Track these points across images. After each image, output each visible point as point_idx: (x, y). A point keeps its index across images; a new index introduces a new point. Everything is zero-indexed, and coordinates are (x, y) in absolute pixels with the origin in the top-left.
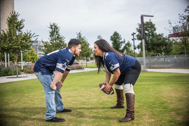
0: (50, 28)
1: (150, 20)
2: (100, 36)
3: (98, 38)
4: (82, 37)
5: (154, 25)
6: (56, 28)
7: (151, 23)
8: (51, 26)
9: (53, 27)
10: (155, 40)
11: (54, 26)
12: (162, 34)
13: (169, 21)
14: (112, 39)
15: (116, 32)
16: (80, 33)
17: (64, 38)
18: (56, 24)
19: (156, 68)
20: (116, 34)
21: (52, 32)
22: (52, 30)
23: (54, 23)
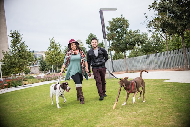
1: (122, 15)
4: (56, 43)
7: (123, 18)
8: (12, 34)
9: (15, 35)
12: (138, 30)
13: (145, 14)
14: (88, 42)
15: (91, 34)
16: (53, 39)
17: (27, 47)
18: (17, 31)
19: (134, 72)
20: (91, 36)
21: (13, 41)
22: (13, 39)
23: (15, 31)
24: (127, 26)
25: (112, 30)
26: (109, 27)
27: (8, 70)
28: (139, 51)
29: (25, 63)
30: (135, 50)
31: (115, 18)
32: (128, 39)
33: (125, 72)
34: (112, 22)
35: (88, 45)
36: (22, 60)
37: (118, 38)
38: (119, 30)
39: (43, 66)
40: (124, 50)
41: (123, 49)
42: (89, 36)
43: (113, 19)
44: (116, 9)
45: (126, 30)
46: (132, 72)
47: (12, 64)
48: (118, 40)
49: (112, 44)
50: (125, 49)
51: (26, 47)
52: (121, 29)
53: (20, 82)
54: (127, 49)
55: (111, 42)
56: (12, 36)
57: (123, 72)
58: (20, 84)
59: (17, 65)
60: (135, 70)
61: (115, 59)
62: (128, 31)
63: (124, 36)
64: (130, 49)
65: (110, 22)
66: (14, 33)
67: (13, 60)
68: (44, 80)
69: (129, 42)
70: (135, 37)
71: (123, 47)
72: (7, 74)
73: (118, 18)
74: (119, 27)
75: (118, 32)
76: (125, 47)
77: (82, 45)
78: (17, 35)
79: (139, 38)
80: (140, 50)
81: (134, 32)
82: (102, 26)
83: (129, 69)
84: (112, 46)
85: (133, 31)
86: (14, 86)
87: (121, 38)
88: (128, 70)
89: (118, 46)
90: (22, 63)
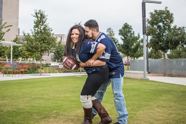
0: (35, 17)
1: (166, 8)
2: (110, 28)
3: (107, 32)
5: (172, 14)
6: (42, 16)
7: (168, 12)
8: (36, 14)
10: (170, 36)
11: (40, 14)
12: (183, 28)
14: (121, 33)
15: (126, 24)
17: (52, 30)
18: (42, 11)
19: (172, 76)
20: (126, 26)
21: (37, 22)
22: (37, 19)
23: (40, 11)
24: (172, 21)
25: (152, 23)
26: (150, 20)
27: (18, 52)
28: (183, 51)
29: (47, 48)
30: (178, 49)
31: (159, 10)
32: (171, 37)
33: (162, 75)
34: (154, 15)
35: (121, 36)
36: (44, 45)
37: (159, 34)
38: (161, 24)
39: (59, 53)
40: (164, 50)
41: (163, 47)
42: (123, 26)
43: (156, 11)
44: (161, 2)
45: (169, 25)
46: (171, 76)
47: (32, 48)
48: (159, 36)
49: (151, 40)
50: (166, 48)
51: (50, 30)
52: (163, 24)
53: (36, 70)
54: (168, 48)
55: (150, 38)
56: (36, 15)
57: (159, 75)
58: (36, 72)
59: (37, 50)
60: (174, 74)
61: (151, 56)
62: (172, 27)
63: (167, 32)
64: (172, 49)
65: (151, 14)
66: (39, 13)
67: (34, 44)
68: (63, 71)
69: (171, 40)
70: (180, 36)
71: (164, 45)
72: (16, 57)
73: (162, 11)
74: (161, 21)
75: (159, 27)
76: (166, 46)
77: (112, 35)
78: (41, 15)
79: (184, 37)
80: (184, 49)
81: (179, 29)
82: (143, 19)
83: (168, 73)
84: (151, 42)
85: (177, 27)
86: (29, 72)
87: (163, 34)
88: (166, 73)
89: (158, 43)
90: (43, 48)
